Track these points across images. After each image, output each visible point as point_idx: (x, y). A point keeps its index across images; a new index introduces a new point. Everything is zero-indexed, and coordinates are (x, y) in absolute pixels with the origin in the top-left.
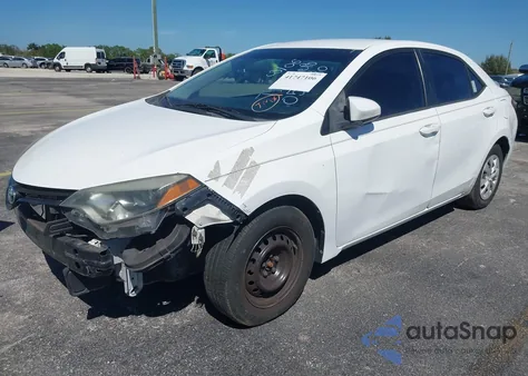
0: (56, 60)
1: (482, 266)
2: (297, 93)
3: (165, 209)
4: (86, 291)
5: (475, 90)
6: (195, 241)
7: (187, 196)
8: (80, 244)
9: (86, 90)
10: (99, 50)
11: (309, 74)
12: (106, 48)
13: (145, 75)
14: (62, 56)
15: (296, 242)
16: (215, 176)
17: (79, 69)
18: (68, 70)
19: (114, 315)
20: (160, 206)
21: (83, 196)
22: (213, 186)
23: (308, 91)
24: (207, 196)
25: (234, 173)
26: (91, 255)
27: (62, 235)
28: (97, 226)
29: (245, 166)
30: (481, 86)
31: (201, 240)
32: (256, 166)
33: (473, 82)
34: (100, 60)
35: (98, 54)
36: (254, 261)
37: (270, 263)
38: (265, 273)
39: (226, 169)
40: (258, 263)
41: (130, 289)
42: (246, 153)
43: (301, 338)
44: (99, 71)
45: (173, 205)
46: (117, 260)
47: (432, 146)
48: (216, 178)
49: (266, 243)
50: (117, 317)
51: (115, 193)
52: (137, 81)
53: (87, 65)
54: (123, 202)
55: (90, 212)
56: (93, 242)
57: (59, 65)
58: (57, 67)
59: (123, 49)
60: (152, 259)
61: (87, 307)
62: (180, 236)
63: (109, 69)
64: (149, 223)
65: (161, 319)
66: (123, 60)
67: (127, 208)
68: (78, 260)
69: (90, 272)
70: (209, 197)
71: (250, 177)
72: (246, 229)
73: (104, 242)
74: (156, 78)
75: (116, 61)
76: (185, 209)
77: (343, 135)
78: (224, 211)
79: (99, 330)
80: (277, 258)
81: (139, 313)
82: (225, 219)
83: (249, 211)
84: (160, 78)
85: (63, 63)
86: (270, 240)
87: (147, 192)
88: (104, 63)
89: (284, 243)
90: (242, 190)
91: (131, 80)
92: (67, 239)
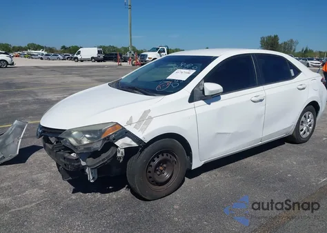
0: (75, 56)
1: (289, 175)
2: (180, 81)
3: (105, 139)
4: (70, 178)
5: (293, 74)
6: (119, 155)
7: (115, 133)
8: (66, 155)
9: (90, 73)
10: (99, 49)
11: (187, 71)
12: (104, 48)
13: (124, 63)
14: (79, 53)
15: (175, 157)
16: (130, 123)
17: (88, 60)
18: (82, 61)
19: (85, 192)
20: (102, 138)
21: (69, 133)
22: (128, 128)
23: (185, 80)
24: (125, 133)
25: (140, 122)
26: (71, 160)
27: (60, 151)
28: (75, 147)
29: (146, 118)
30: (297, 72)
31: (122, 154)
32: (151, 118)
33: (292, 71)
34: (99, 55)
35: (98, 51)
36: (151, 166)
37: (161, 168)
38: (158, 173)
39: (135, 120)
40: (153, 167)
41: (91, 178)
42: (146, 113)
43: (175, 207)
44: (99, 61)
45: (108, 137)
46: (83, 163)
47: (260, 107)
48: (130, 124)
49: (158, 157)
50: (86, 193)
51: (84, 131)
52: (120, 67)
53: (92, 58)
54: (87, 136)
55: (72, 140)
56: (73, 155)
57: (77, 58)
58: (76, 59)
59: (114, 47)
60: (99, 163)
61: (72, 188)
62: (112, 152)
63: (105, 60)
64: (98, 146)
65: (107, 195)
66: (113, 54)
67: (88, 138)
68: (66, 162)
69: (70, 168)
70: (127, 133)
71: (147, 124)
72: (146, 150)
73: (77, 154)
74: (131, 65)
75: (109, 55)
76: (114, 139)
77: (202, 102)
78: (133, 140)
79: (77, 199)
80: (165, 165)
81: (97, 192)
82: (135, 144)
83: (147, 140)
84: (133, 65)
85: (79, 57)
86: (160, 156)
87: (97, 131)
88: (102, 56)
89: (169, 158)
90: (143, 130)
91: (116, 66)
92: (61, 153)
